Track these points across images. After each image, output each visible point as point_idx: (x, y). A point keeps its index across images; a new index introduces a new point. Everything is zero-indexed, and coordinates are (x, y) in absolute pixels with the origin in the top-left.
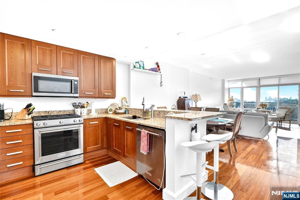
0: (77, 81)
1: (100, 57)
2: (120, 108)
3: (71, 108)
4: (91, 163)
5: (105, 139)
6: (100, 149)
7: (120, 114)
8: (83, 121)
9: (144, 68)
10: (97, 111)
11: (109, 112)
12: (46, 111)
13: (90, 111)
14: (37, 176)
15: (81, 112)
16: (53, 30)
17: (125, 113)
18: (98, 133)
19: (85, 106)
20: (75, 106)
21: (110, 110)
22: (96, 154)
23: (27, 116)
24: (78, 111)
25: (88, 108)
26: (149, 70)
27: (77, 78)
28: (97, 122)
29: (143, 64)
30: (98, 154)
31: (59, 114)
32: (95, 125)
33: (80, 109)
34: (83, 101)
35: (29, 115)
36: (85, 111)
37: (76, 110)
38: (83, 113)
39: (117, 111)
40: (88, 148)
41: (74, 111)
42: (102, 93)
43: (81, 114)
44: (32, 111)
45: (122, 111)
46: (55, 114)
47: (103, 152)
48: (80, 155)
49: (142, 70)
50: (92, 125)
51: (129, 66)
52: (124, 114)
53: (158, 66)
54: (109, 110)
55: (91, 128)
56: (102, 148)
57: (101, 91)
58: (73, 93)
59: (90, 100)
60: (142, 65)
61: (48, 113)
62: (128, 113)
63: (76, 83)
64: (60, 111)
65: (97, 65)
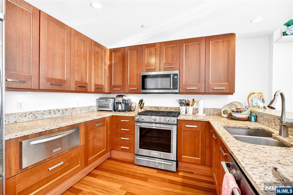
0: (176, 75)
1: (208, 39)
2: (238, 111)
3: (177, 105)
5: (208, 153)
6: (200, 164)
7: (237, 120)
8: (176, 122)
10: (205, 110)
11: (223, 115)
12: (156, 107)
13: (196, 111)
14: (136, 165)
15: (186, 110)
17: (249, 119)
18: (197, 141)
19: (191, 104)
20: (181, 103)
21: (224, 112)
22: (195, 168)
23: (140, 109)
24: (183, 109)
25: (195, 106)
27: (177, 72)
28: (196, 127)
30: (199, 169)
31: (166, 111)
32: (194, 130)
33: (185, 107)
34: (189, 98)
35: (141, 108)
36: (190, 109)
37: (181, 107)
38: (188, 112)
39: (235, 115)
40: (183, 156)
41: (179, 108)
42: (211, 87)
43: (186, 113)
44: (143, 106)
45: (244, 115)
46: (163, 110)
47: (205, 170)
48: (172, 162)
50: (187, 129)
52: (247, 120)
54: (222, 111)
55: (187, 132)
56: (203, 164)
57: (209, 84)
58: (172, 89)
59: (196, 97)
61: (158, 108)
62: (256, 121)
63: (176, 77)
64: (167, 108)
65: (203, 50)
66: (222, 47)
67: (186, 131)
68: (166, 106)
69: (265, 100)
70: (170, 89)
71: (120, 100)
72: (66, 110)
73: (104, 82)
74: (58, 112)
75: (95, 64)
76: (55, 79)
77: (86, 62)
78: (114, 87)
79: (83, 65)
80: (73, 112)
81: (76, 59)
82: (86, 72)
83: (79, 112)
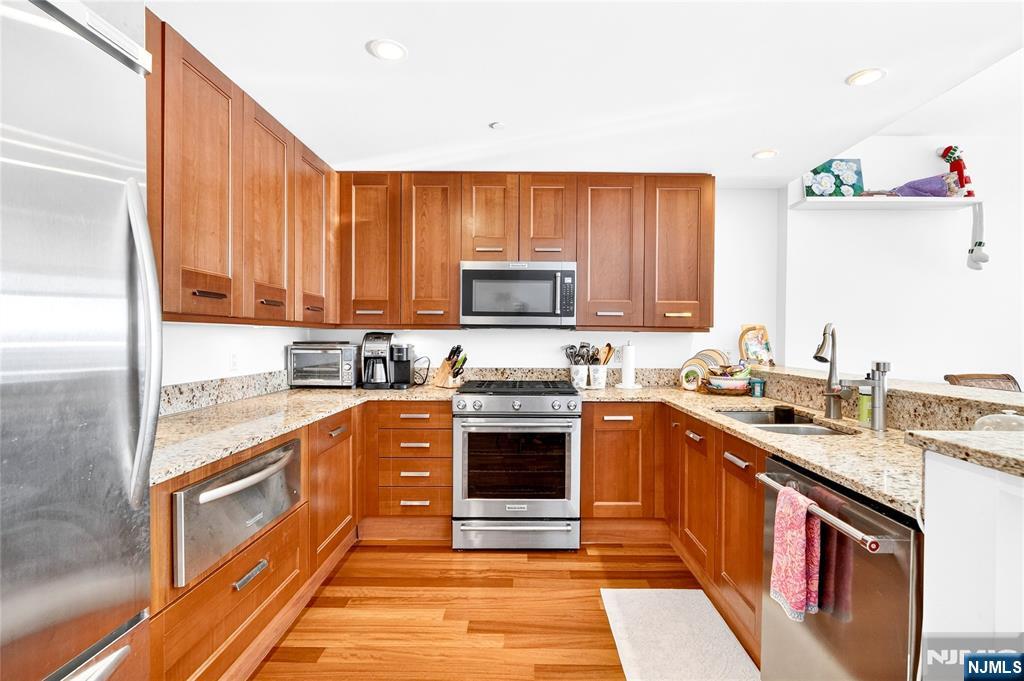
0: (570, 274)
1: (653, 180)
2: (727, 372)
3: (560, 362)
4: (603, 559)
5: (659, 485)
6: (640, 519)
7: (724, 394)
8: (579, 409)
9: (858, 190)
10: (639, 375)
11: (685, 385)
12: (496, 370)
13: (615, 377)
15: (589, 376)
16: (491, 126)
17: (748, 392)
18: (632, 457)
19: (602, 356)
20: (576, 355)
21: (687, 376)
22: (625, 532)
23: (451, 378)
24: (580, 372)
25: (613, 364)
26: (891, 194)
27: (572, 266)
28: (631, 418)
29: (859, 173)
30: (636, 532)
31: (527, 379)
32: (625, 427)
33: (586, 367)
34: (597, 340)
35: (455, 375)
36: (600, 372)
37: (574, 368)
38: (595, 379)
39: (716, 382)
40: (596, 504)
41: (568, 371)
42: (658, 310)
43: (589, 383)
44: (461, 368)
45: (738, 382)
46: (518, 377)
47: (652, 531)
48: (568, 522)
49: (850, 198)
50: (607, 427)
51: (781, 191)
52: (743, 395)
53: (957, 166)
54: (683, 374)
55: (608, 436)
56: (647, 516)
57: (654, 305)
58: (557, 315)
59: (617, 338)
60: (849, 178)
61: (503, 373)
62: (763, 394)
63: (568, 280)
64: (531, 371)
65: (639, 210)
66: (684, 205)
67: (604, 432)
68: (530, 367)
69: (771, 346)
70: (553, 314)
71: (381, 348)
72: (203, 388)
73: (325, 287)
74: (178, 395)
75: (304, 223)
76: (205, 276)
77: (280, 214)
78: (358, 304)
79: (274, 226)
80: (220, 395)
81: (256, 203)
82: (280, 251)
83: (239, 395)
